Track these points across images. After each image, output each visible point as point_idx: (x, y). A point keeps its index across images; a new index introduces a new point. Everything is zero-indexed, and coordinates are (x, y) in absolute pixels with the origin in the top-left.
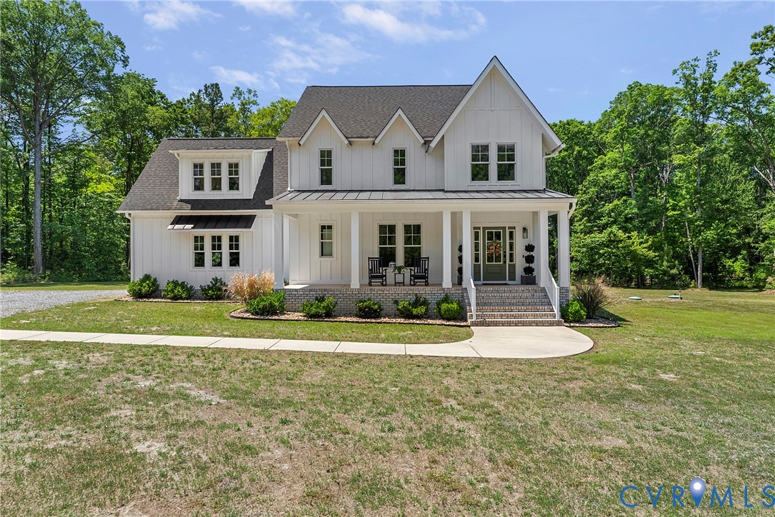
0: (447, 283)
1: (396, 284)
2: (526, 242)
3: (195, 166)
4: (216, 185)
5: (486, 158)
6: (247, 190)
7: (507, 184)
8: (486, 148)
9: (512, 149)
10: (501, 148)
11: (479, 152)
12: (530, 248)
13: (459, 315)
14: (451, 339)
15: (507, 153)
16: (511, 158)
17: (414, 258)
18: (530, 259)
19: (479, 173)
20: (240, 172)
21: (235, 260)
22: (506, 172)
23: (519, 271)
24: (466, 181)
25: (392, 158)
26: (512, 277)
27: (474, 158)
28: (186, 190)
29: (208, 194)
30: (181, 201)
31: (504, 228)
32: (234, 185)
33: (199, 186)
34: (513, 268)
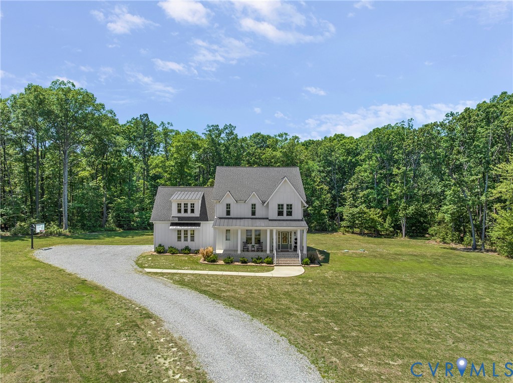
0: (268, 252)
1: (252, 251)
2: (295, 237)
3: (178, 204)
4: (186, 211)
5: (282, 208)
6: (197, 214)
7: (289, 218)
8: (282, 205)
9: (291, 205)
10: (288, 205)
11: (280, 206)
12: (296, 239)
13: (271, 263)
14: (268, 271)
15: (290, 207)
16: (291, 208)
17: (258, 241)
18: (296, 243)
19: (280, 213)
20: (195, 207)
21: (193, 239)
22: (289, 213)
23: (293, 247)
24: (276, 216)
25: (251, 207)
26: (291, 248)
27: (279, 209)
28: (174, 213)
29: (183, 214)
30: (173, 217)
31: (288, 232)
32: (193, 211)
33: (179, 211)
34: (291, 245)
